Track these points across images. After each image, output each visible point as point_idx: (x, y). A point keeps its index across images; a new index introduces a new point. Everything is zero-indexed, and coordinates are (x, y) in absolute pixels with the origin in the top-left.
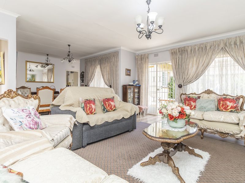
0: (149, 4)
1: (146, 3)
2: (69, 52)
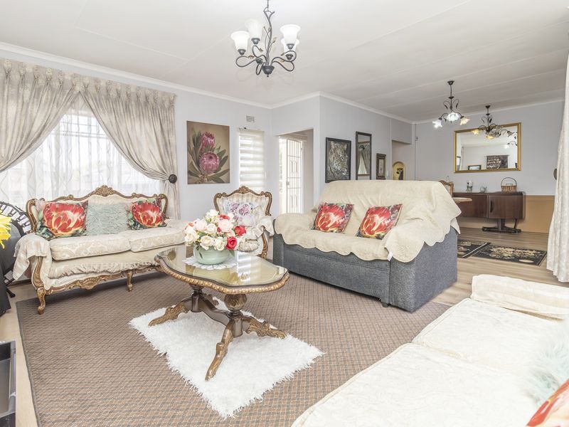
2: (451, 98)
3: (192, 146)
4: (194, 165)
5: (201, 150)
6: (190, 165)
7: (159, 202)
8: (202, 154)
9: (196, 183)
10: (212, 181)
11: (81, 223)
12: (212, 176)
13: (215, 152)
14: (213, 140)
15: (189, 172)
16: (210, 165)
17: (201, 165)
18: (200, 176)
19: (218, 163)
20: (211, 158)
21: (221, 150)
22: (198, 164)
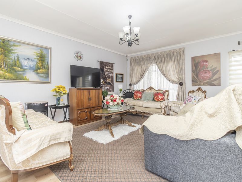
0: (130, 19)
1: (128, 18)
3: (194, 68)
4: (196, 77)
5: (199, 69)
6: (193, 77)
7: (165, 92)
8: (200, 71)
9: (196, 86)
10: (207, 85)
11: (141, 97)
12: (207, 82)
13: (209, 69)
14: (207, 63)
15: (193, 81)
16: (205, 76)
17: (199, 77)
18: (199, 82)
19: (211, 75)
20: (206, 72)
21: (213, 68)
22: (197, 76)
